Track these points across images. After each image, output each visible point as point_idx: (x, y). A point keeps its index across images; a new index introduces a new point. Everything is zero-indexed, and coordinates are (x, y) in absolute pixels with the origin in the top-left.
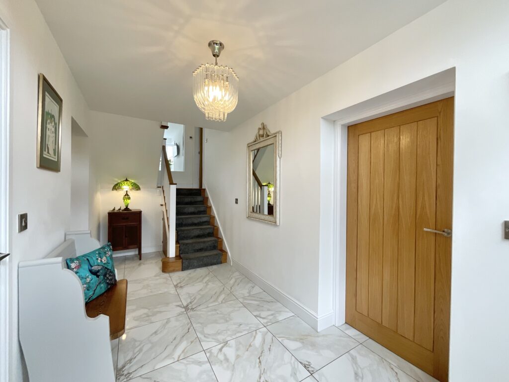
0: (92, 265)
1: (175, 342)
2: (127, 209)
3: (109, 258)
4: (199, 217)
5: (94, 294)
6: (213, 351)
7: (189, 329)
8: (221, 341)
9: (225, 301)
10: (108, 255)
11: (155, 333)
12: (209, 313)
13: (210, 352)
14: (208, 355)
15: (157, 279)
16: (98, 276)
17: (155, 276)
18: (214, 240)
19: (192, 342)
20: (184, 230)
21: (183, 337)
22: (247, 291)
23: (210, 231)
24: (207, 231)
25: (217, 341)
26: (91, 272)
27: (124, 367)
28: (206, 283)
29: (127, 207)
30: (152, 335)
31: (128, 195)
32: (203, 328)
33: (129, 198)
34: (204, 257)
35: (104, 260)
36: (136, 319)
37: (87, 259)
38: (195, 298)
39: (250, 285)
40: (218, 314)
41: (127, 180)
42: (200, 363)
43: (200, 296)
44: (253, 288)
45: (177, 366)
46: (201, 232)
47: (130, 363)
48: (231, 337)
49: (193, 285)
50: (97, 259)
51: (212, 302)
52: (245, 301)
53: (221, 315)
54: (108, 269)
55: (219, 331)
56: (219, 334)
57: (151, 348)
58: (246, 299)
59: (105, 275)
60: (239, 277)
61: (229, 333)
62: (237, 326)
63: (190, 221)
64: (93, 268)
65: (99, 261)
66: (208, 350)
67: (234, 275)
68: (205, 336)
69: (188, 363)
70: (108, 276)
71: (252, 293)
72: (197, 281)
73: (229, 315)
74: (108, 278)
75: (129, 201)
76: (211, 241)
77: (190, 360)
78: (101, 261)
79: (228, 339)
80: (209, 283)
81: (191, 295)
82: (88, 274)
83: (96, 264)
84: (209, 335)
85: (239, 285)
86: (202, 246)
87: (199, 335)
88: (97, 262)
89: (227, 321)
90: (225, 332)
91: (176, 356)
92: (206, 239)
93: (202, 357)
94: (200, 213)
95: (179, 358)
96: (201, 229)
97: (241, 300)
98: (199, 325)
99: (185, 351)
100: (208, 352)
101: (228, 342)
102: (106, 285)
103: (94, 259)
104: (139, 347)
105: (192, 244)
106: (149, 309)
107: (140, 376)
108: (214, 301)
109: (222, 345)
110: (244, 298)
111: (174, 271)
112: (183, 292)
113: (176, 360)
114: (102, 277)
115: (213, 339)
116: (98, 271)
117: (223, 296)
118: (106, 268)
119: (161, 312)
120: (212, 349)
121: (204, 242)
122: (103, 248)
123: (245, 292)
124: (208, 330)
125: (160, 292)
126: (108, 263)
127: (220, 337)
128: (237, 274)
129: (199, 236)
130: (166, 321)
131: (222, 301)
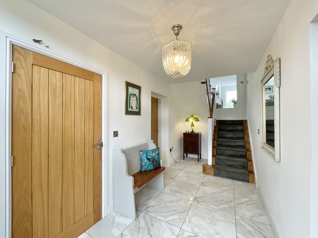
0: (148, 155)
1: (174, 212)
2: (192, 132)
3: (156, 154)
4: (235, 142)
5: (147, 168)
6: (185, 233)
7: (186, 211)
8: (195, 233)
9: (224, 210)
10: (156, 153)
11: (171, 202)
12: (205, 210)
13: (183, 233)
14: (181, 233)
15: (197, 175)
16: (150, 161)
17: (197, 173)
18: (244, 162)
19: (180, 219)
20: (221, 149)
21: (179, 213)
22: (251, 214)
23: (243, 153)
24: (240, 153)
25: (193, 230)
26: (147, 158)
27: (150, 207)
28: (222, 190)
29: (192, 131)
30: (169, 201)
31: (193, 124)
32: (193, 216)
33: (193, 126)
34: (231, 172)
35: (154, 154)
36: (171, 190)
37: (147, 152)
38: (206, 196)
39: (260, 211)
40: (210, 214)
41: (192, 116)
42: (173, 233)
43: (210, 196)
44: (261, 215)
45: (164, 224)
46: (235, 153)
47: (152, 207)
48: (203, 235)
49: (212, 188)
50: (151, 153)
51: (213, 205)
52: (241, 221)
53: (211, 217)
54: (155, 159)
55: (200, 226)
56: (198, 227)
57: (164, 207)
58: (243, 220)
59: (153, 162)
60: (255, 199)
61: (205, 232)
62: (214, 232)
63: (227, 144)
64: (148, 157)
65: (151, 155)
66: (183, 230)
67: (252, 196)
68: (189, 222)
69: (169, 227)
70: (154, 162)
71: (253, 219)
72: (218, 187)
73: (217, 221)
74: (154, 163)
75: (193, 128)
76: (241, 161)
77: (171, 227)
78: (152, 155)
79: (200, 235)
80: (224, 192)
81: (205, 193)
82: (146, 159)
83: (149, 155)
84: (192, 222)
85: (248, 206)
86: (232, 163)
87: (187, 219)
88: (150, 155)
89: (211, 224)
90: (202, 229)
91: (168, 219)
92: (238, 159)
93: (177, 231)
94: (238, 138)
95: (168, 221)
96: (234, 151)
97: (237, 217)
98: (193, 213)
99: (173, 220)
100: (182, 232)
101: (198, 237)
102: (153, 166)
103: (150, 153)
104: (160, 203)
105: (224, 160)
106: (179, 189)
107: (150, 215)
108: (215, 205)
109: (193, 235)
110: (242, 218)
111: (208, 174)
112: (203, 189)
113: (166, 221)
114: (151, 162)
115: (192, 227)
116: (150, 159)
117: (226, 206)
118: (154, 158)
119: (182, 193)
120: (185, 232)
121: (234, 161)
122: (155, 149)
123: (248, 214)
124: (195, 220)
125: (192, 183)
126: (155, 156)
127: (197, 230)
128: (255, 196)
129: (232, 156)
130: (180, 199)
131: (221, 209)
